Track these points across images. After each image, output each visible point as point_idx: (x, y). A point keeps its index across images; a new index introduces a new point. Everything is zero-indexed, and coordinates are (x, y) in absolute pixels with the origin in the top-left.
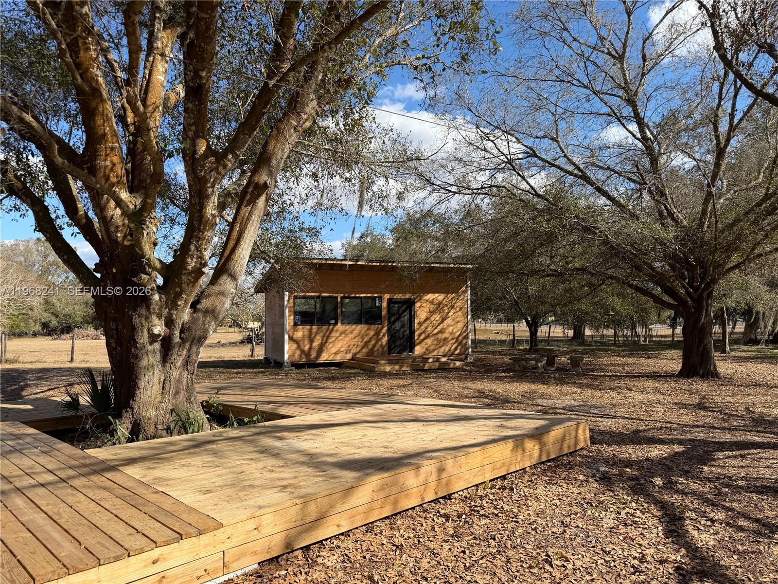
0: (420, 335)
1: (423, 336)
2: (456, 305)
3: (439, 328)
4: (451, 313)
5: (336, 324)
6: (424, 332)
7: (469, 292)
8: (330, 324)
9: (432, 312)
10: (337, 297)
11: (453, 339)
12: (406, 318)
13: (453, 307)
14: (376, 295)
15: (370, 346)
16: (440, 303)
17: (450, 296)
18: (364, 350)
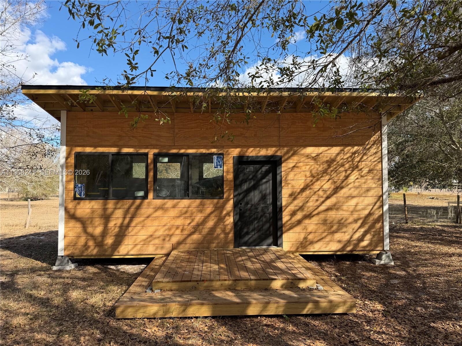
0: (293, 214)
1: (299, 216)
2: (362, 165)
3: (328, 203)
4: (352, 178)
5: (145, 197)
6: (301, 208)
7: (385, 144)
8: (136, 198)
9: (316, 177)
10: (146, 155)
11: (356, 221)
12: (267, 187)
13: (355, 167)
14: (214, 150)
15: (205, 231)
16: (330, 162)
17: (350, 150)
18: (195, 237)
